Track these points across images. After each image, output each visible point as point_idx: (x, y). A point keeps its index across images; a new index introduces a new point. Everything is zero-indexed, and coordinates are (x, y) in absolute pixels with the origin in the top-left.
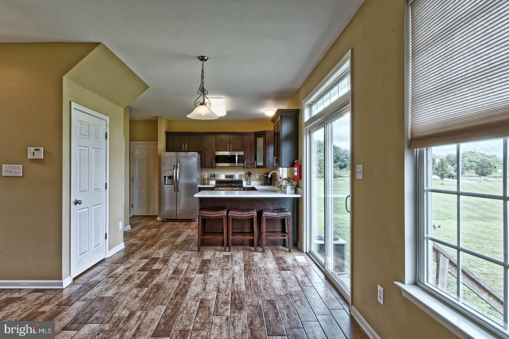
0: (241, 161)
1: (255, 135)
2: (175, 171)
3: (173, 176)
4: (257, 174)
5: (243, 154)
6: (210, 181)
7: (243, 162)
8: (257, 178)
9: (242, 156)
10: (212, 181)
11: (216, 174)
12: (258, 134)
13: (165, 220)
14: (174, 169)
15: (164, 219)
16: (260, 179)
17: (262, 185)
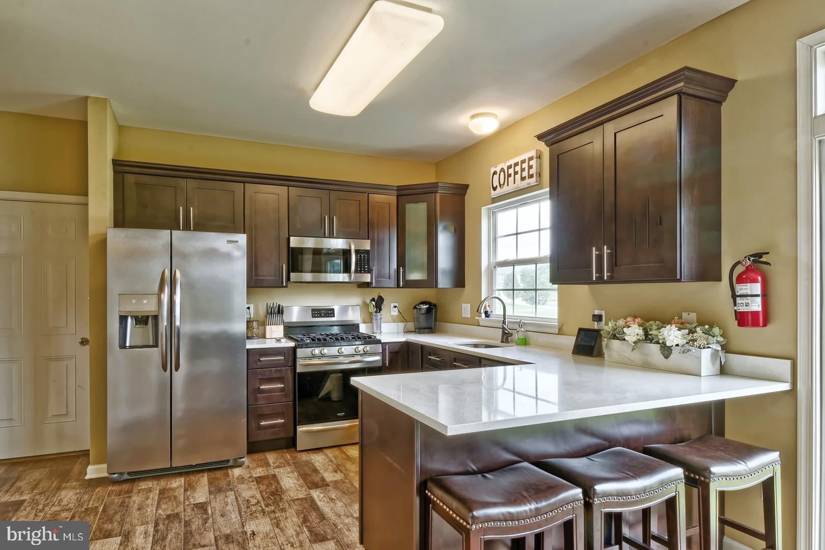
0: (364, 268)
1: (398, 196)
2: (165, 297)
3: (156, 318)
4: (393, 305)
5: (368, 248)
6: (268, 328)
7: (370, 271)
8: (395, 312)
9: (367, 252)
10: (273, 327)
11: (283, 304)
12: (405, 194)
13: (126, 477)
14: (161, 289)
15: (121, 474)
16: (402, 318)
17: (407, 332)
